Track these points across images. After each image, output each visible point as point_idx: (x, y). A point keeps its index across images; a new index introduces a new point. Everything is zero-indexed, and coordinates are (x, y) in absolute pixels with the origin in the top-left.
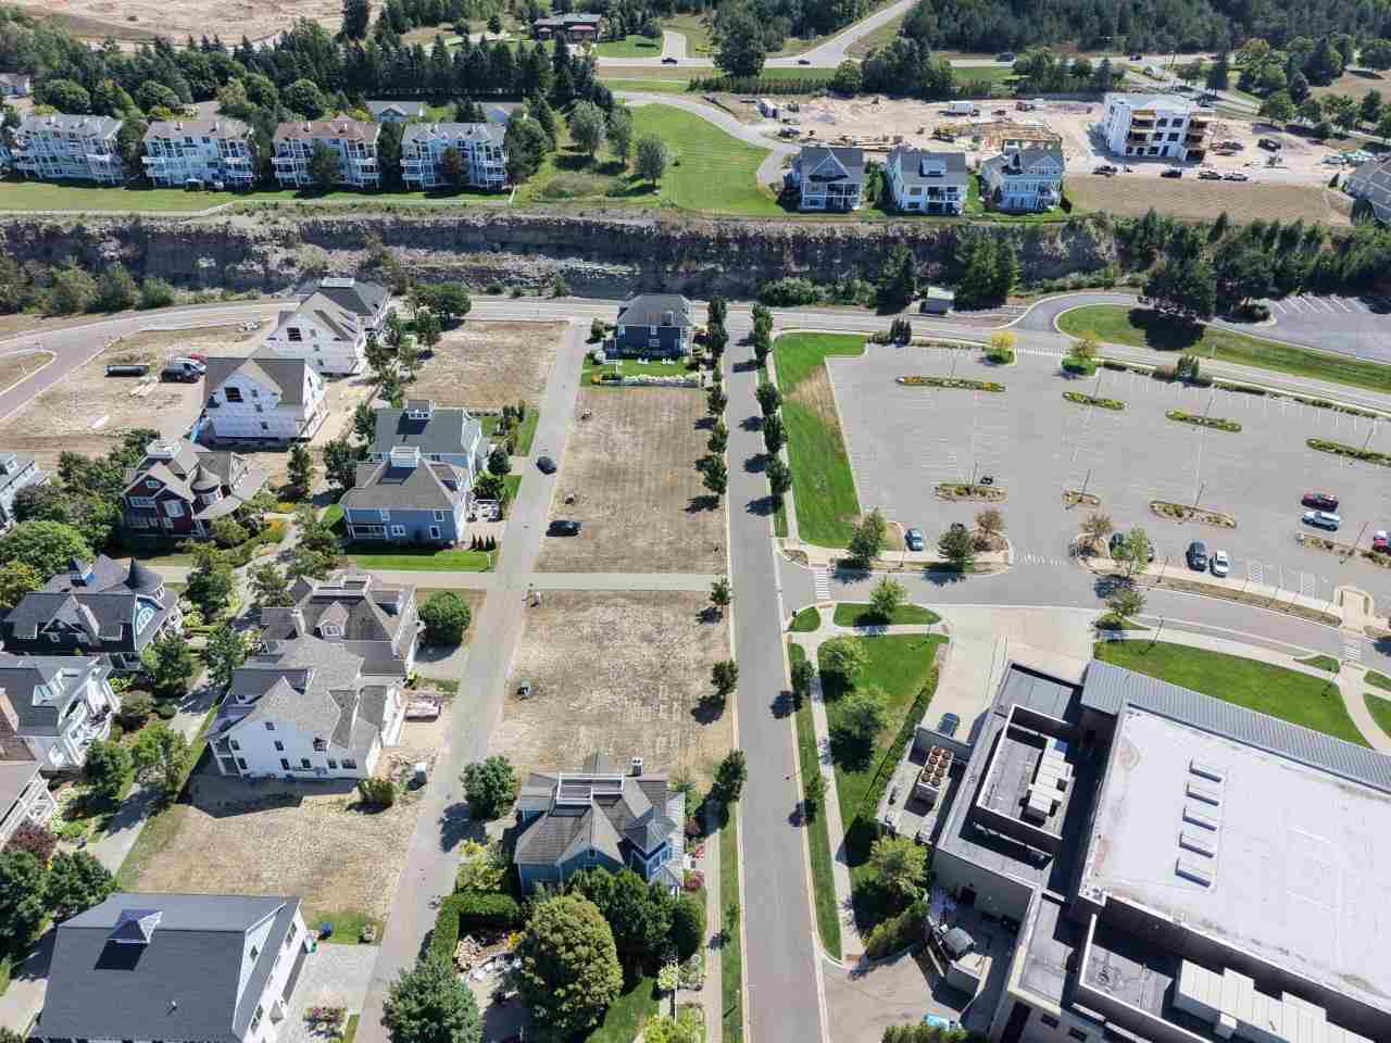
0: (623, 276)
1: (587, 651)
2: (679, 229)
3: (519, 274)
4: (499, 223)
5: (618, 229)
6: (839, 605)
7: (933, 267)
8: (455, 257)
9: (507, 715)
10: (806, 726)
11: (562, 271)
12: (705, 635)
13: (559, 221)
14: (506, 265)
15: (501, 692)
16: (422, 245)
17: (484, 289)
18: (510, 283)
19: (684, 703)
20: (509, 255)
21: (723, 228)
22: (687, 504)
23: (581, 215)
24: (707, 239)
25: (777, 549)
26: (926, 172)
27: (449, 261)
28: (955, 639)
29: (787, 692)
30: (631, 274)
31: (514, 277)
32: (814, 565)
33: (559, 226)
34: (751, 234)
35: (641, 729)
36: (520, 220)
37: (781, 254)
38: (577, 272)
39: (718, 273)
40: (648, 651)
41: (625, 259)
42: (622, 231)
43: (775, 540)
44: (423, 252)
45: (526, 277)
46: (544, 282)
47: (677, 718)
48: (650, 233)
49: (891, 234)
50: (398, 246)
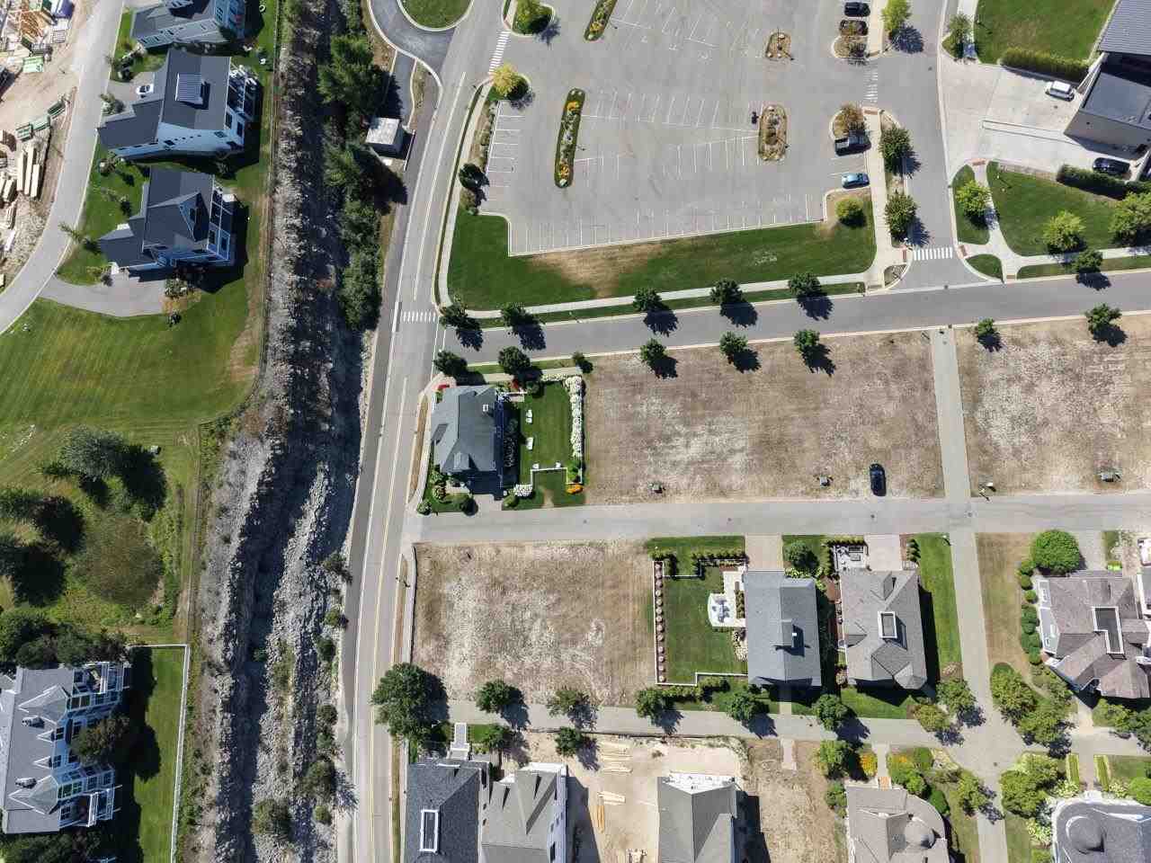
0: (330, 484)
1: (1051, 435)
2: (280, 409)
3: (308, 620)
4: (230, 655)
5: (264, 489)
6: (959, 240)
7: (328, 133)
8: (272, 712)
9: (1139, 485)
10: (1117, 264)
11: (308, 565)
12: (1015, 342)
13: (234, 570)
14: (292, 638)
15: (1111, 495)
16: (251, 762)
17: (324, 663)
18: (317, 631)
19: (1102, 352)
20: (272, 639)
21: (279, 355)
22: (821, 373)
23: (227, 540)
24: (294, 375)
25: (885, 290)
26: (200, 101)
27: (279, 718)
28: (992, 157)
29: (1077, 278)
30: (328, 476)
31: (310, 627)
32: (905, 260)
33: (242, 571)
34: (293, 322)
35: (1139, 381)
36: (227, 626)
37: (316, 292)
38: (313, 545)
39: (332, 370)
40: (1044, 387)
41: (302, 484)
42: (268, 484)
43: (868, 293)
44: (262, 758)
45: (311, 611)
46: (318, 588)
47: (1122, 357)
48: (282, 446)
49: (294, 165)
50: (251, 795)
